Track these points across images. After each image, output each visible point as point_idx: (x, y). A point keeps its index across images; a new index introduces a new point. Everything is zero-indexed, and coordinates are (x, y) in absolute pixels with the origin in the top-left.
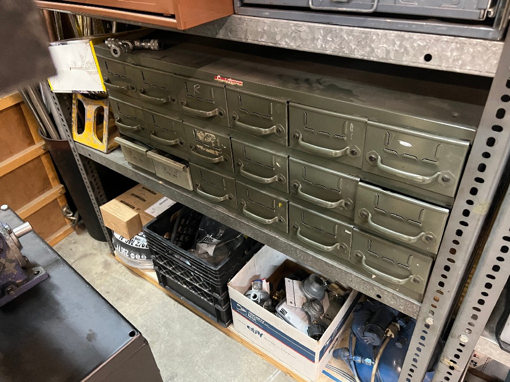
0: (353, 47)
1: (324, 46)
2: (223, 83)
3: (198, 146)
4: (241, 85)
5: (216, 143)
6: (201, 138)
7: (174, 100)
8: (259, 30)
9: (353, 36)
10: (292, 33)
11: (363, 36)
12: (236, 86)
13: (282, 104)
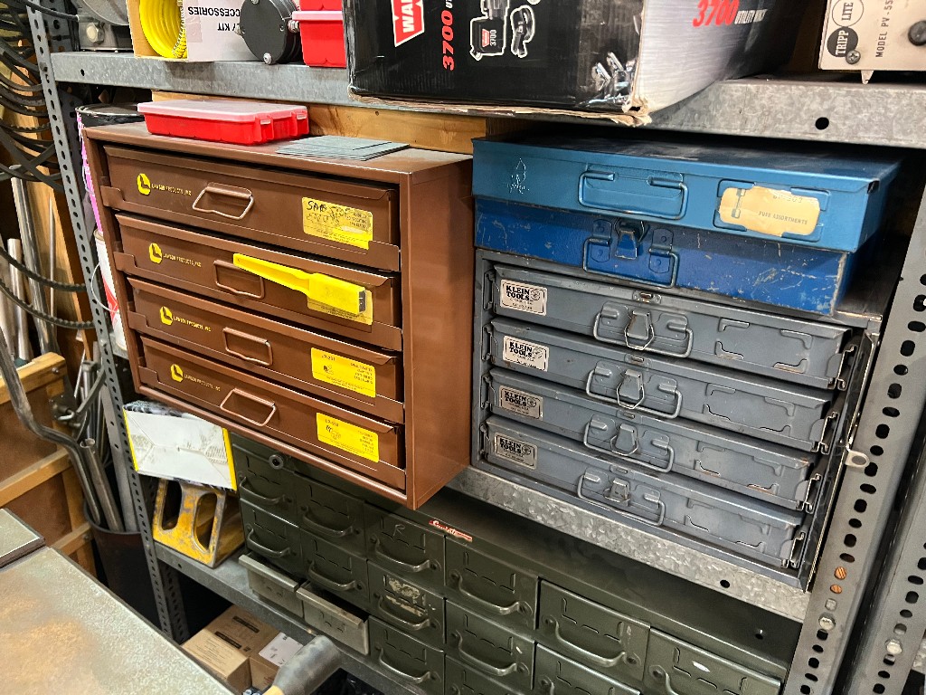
0: (633, 548)
1: (594, 536)
2: (443, 532)
3: (389, 598)
4: (471, 540)
5: (419, 599)
6: (394, 588)
7: (358, 533)
8: (505, 494)
9: (632, 537)
10: (551, 511)
11: (646, 541)
12: (462, 540)
13: (532, 579)
